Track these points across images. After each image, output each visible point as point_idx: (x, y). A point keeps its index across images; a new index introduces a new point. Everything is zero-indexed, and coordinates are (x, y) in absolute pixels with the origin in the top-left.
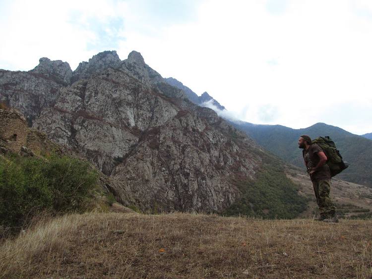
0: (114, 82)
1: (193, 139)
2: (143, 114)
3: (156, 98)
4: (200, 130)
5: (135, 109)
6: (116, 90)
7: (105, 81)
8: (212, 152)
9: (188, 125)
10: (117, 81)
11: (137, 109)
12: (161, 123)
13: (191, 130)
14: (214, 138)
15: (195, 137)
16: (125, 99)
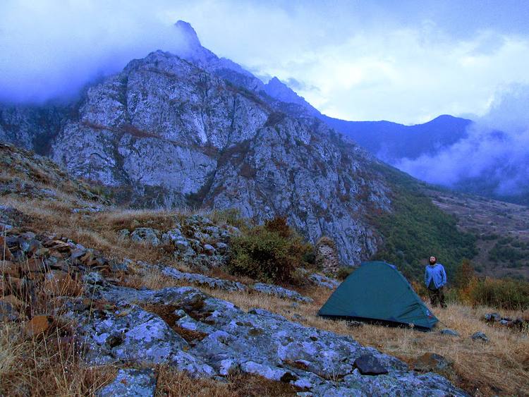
0: (167, 75)
1: (299, 157)
2: (217, 123)
3: (235, 96)
4: (306, 143)
5: (205, 115)
6: (174, 88)
7: (155, 74)
8: (329, 175)
9: (289, 136)
10: (172, 72)
11: (209, 115)
12: (247, 135)
13: (294, 143)
14: (325, 152)
15: (301, 154)
16: (188, 101)
